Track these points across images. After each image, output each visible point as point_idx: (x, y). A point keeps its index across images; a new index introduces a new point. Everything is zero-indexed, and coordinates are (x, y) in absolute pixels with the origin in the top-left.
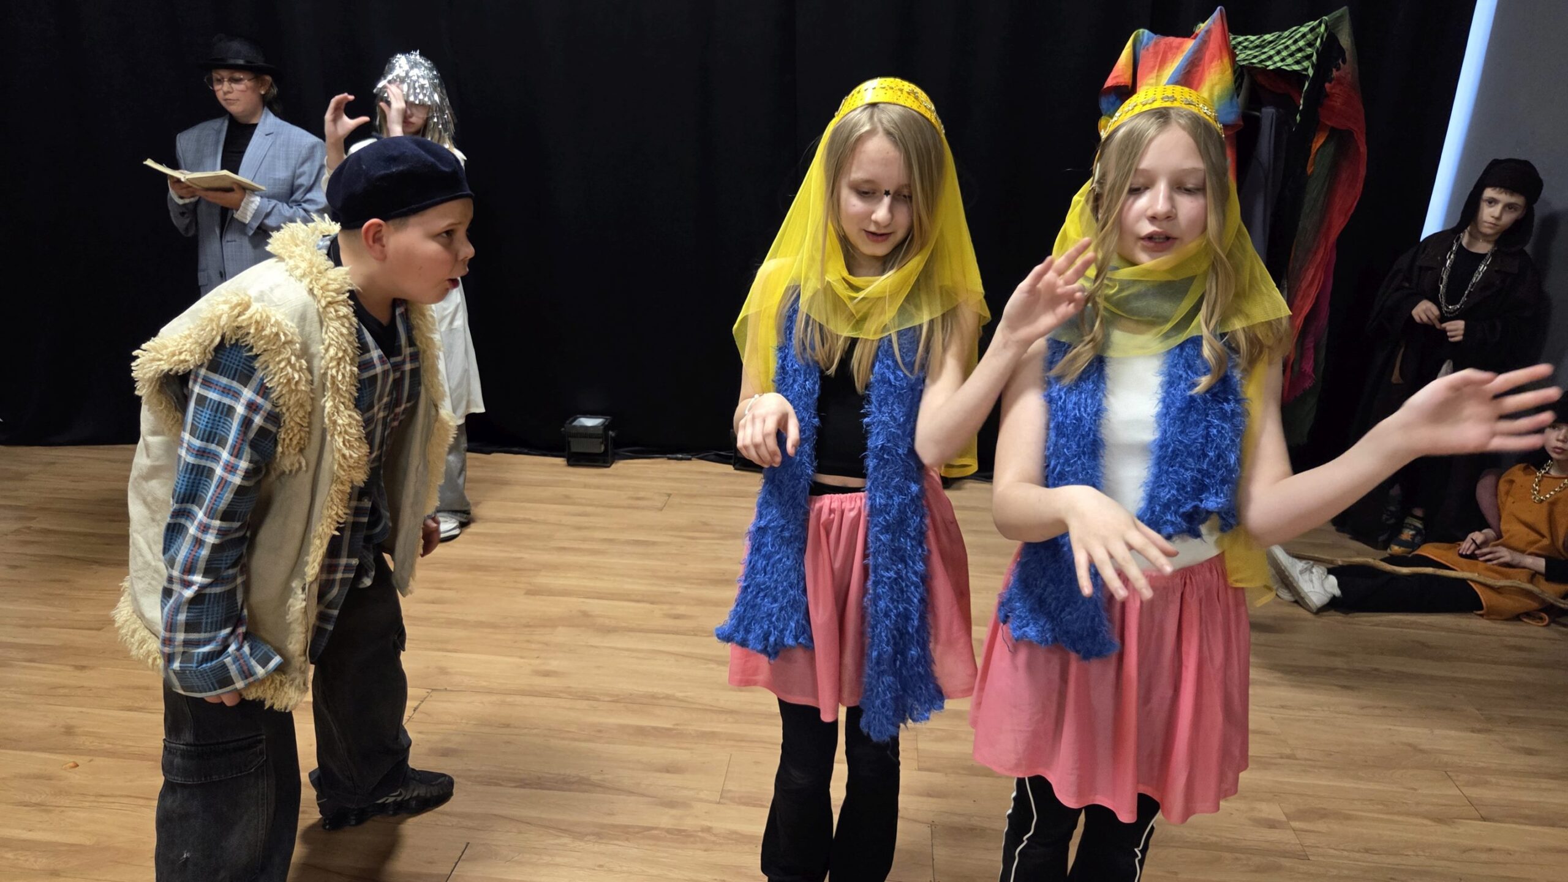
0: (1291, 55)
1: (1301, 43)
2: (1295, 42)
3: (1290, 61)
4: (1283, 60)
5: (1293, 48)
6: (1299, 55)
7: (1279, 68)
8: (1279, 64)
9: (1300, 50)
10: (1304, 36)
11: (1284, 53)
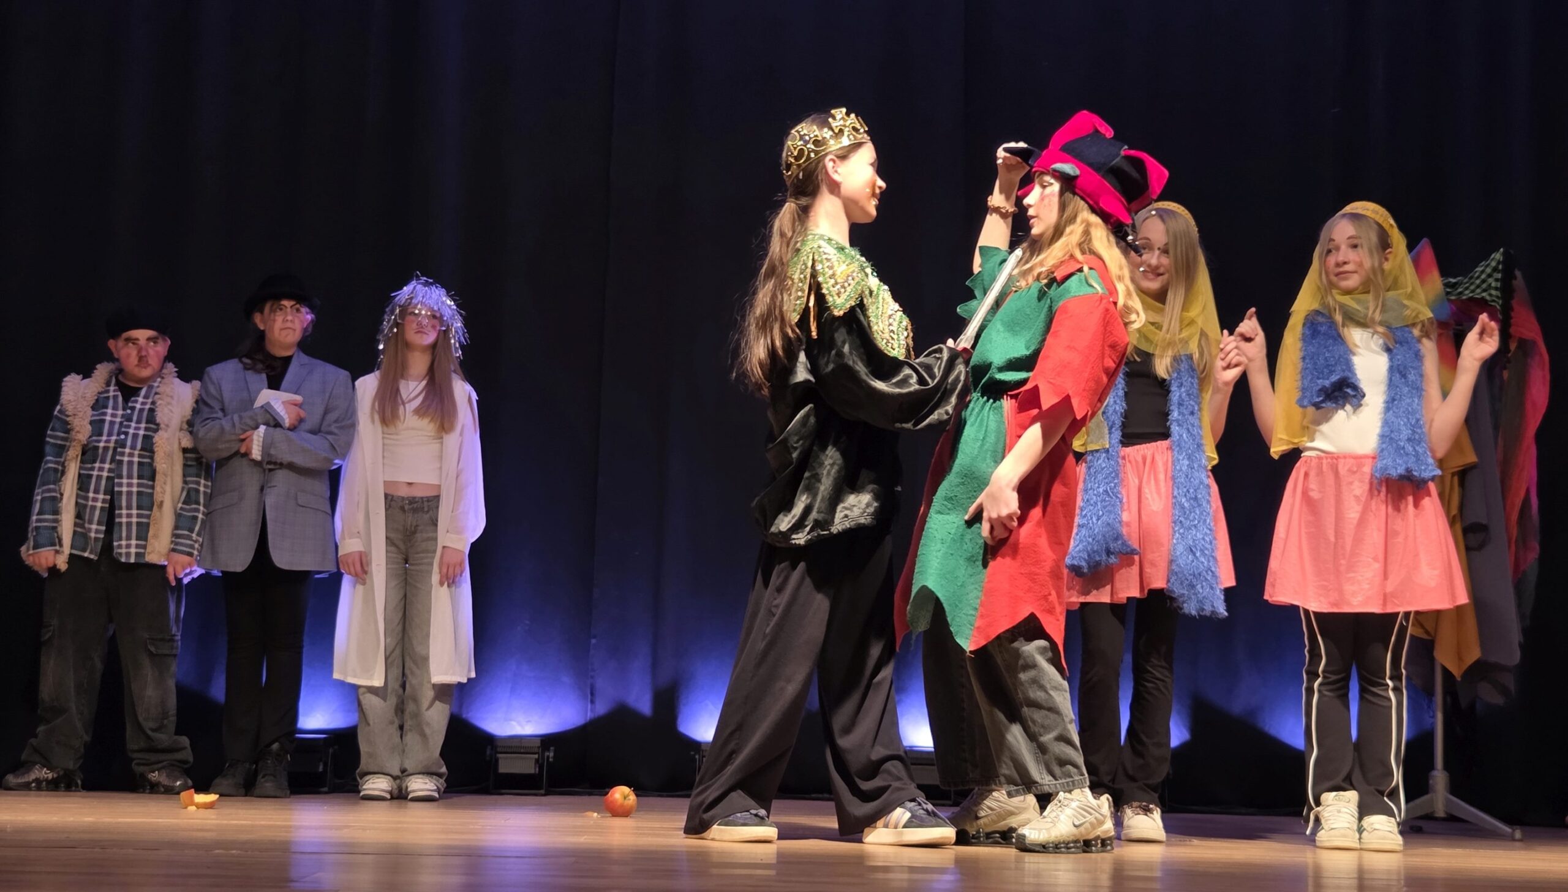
0: (1478, 287)
1: (1483, 276)
2: (1478, 277)
3: (1478, 291)
4: (1473, 292)
5: (1478, 282)
6: (1484, 286)
7: (1472, 297)
8: (1471, 295)
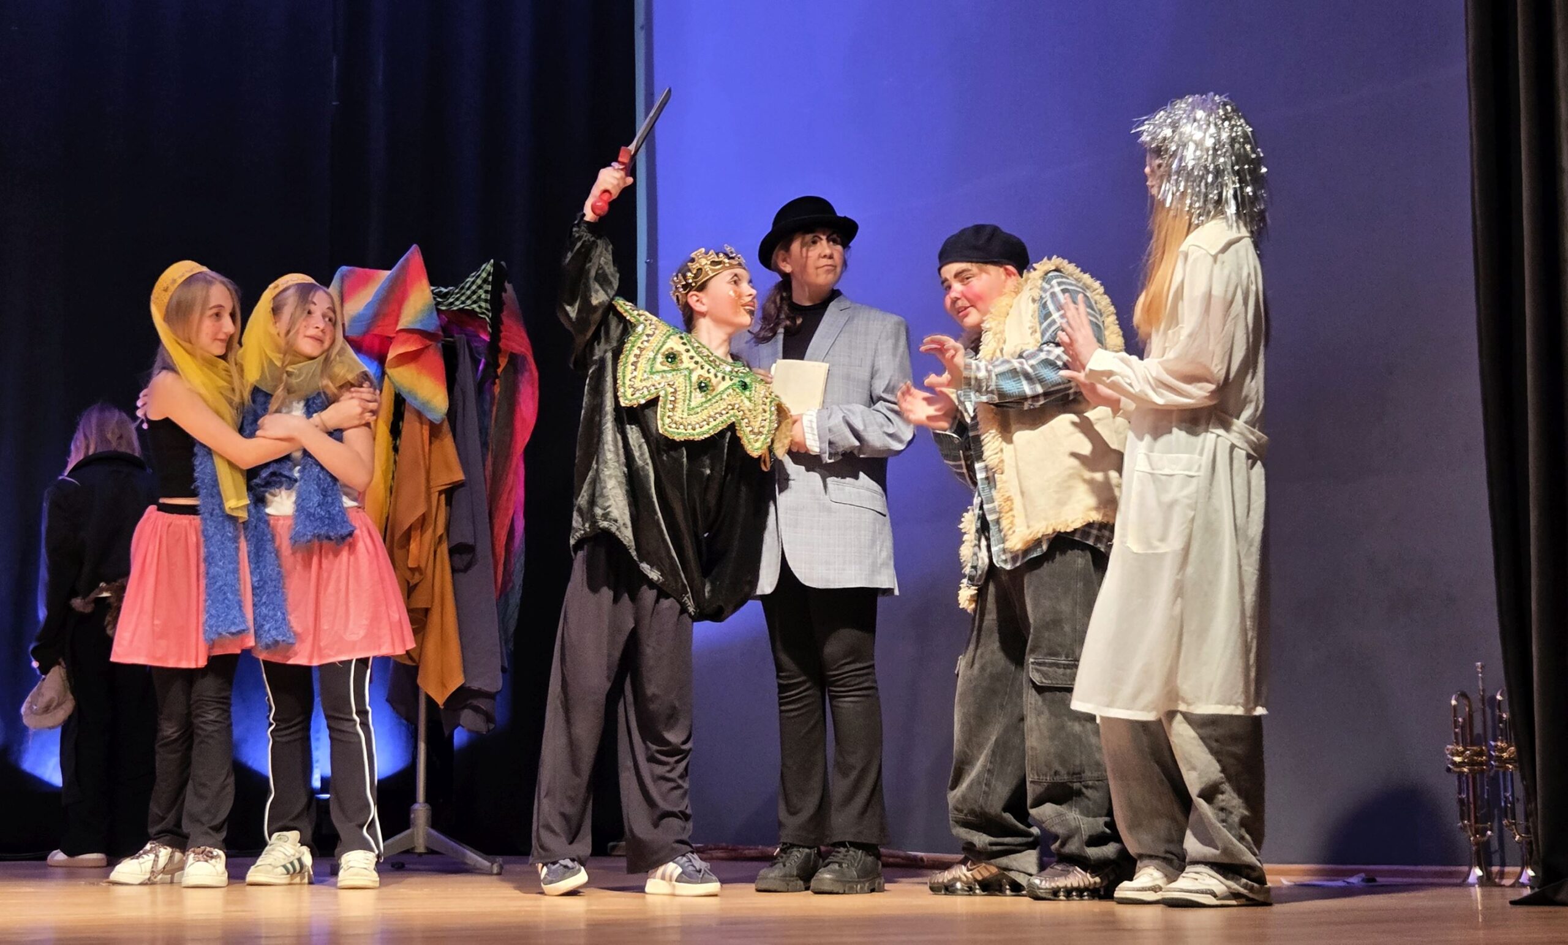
0: (469, 298)
1: (474, 287)
2: (469, 288)
3: (469, 302)
5: (469, 292)
6: (475, 297)
9: (474, 292)
10: (473, 282)
11: (463, 298)
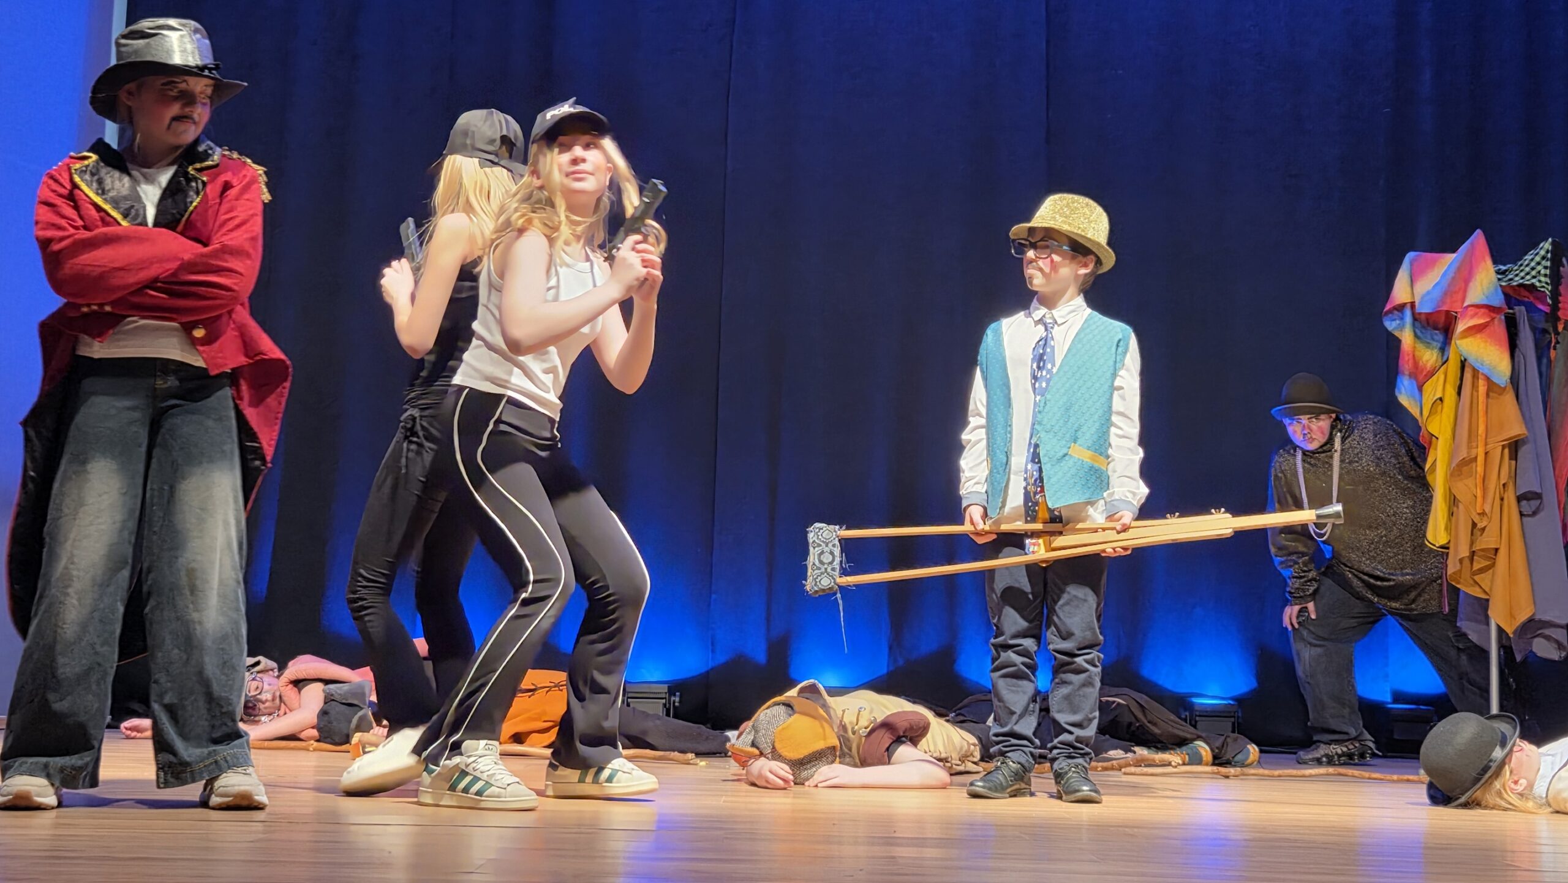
0: (1528, 274)
1: (1533, 264)
2: (1528, 264)
3: (1528, 277)
4: (1522, 278)
5: (1528, 269)
6: (1534, 273)
8: (1521, 281)
9: (1533, 269)
10: (1532, 260)
11: (1522, 274)
